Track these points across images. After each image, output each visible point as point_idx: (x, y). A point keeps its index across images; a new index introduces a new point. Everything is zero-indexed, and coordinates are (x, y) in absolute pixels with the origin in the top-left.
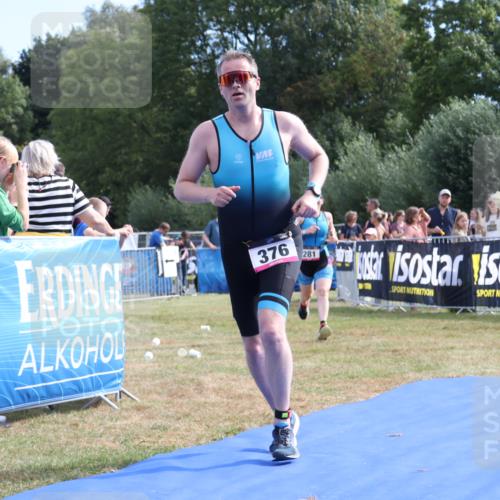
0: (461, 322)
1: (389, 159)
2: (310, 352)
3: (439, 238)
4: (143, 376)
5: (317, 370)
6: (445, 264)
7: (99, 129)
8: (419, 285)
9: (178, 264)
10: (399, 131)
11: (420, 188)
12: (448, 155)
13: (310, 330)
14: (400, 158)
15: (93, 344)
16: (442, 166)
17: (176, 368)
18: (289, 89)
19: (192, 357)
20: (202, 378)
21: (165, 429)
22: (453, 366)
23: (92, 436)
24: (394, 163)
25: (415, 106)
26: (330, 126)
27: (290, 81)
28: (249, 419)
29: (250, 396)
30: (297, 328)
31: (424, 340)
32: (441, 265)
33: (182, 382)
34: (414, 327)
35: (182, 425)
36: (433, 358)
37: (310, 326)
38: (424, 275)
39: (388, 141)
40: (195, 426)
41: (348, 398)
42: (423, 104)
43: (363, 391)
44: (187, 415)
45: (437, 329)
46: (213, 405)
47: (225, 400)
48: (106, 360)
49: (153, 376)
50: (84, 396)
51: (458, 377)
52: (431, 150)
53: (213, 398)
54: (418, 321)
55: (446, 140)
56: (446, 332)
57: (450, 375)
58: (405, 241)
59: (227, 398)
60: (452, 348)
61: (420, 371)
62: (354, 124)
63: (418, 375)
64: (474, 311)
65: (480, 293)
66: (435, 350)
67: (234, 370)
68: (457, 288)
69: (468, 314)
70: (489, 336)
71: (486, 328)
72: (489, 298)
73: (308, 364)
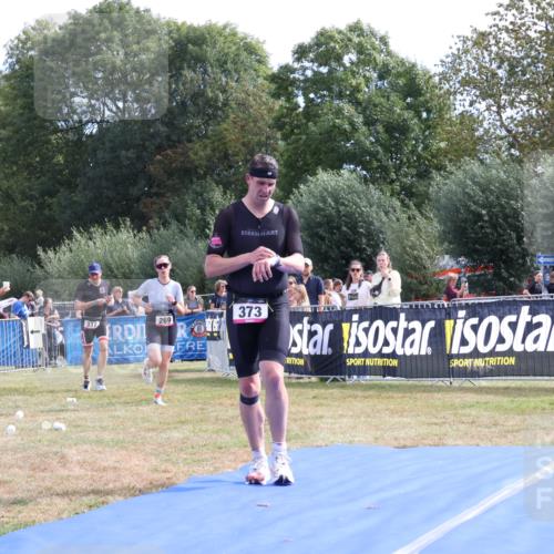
0: (330, 391)
2: (177, 422)
4: (5, 450)
5: (185, 441)
6: (315, 332)
9: (44, 335)
12: (320, 225)
13: (178, 400)
16: (314, 235)
17: (40, 441)
18: (158, 158)
19: (57, 430)
20: (66, 451)
22: (321, 436)
25: (286, 176)
26: (201, 194)
27: (160, 148)
29: (115, 468)
33: (45, 455)
36: (302, 427)
37: (178, 397)
38: (294, 344)
40: (57, 500)
42: (293, 174)
43: (230, 461)
45: (307, 398)
46: (77, 478)
47: (89, 473)
49: (15, 450)
51: (326, 446)
55: (317, 210)
56: (315, 401)
57: (319, 444)
59: (92, 470)
60: (321, 417)
62: (225, 193)
64: (344, 380)
65: (350, 362)
66: (304, 419)
67: (99, 442)
68: (327, 356)
69: (337, 383)
70: (358, 405)
71: (356, 397)
72: (359, 367)
73: (176, 435)
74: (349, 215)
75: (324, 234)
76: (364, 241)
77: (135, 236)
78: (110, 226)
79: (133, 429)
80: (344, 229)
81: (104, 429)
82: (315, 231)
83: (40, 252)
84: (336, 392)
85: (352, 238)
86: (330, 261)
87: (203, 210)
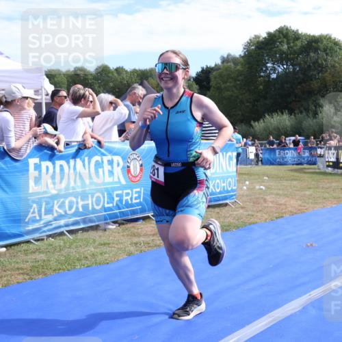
2: (307, 188)
4: (243, 196)
5: (311, 195)
7: (224, 102)
15: (224, 182)
17: (255, 193)
18: (299, 87)
19: (261, 189)
20: (265, 197)
21: (253, 216)
23: (225, 217)
26: (315, 101)
27: (300, 83)
28: (285, 213)
29: (285, 204)
33: (258, 198)
35: (259, 214)
40: (264, 215)
44: (260, 211)
46: (271, 207)
47: (275, 205)
48: (230, 189)
49: (247, 196)
50: (221, 202)
53: (270, 205)
67: (278, 194)
73: (307, 193)
77: (289, 117)
78: (279, 113)
79: (290, 190)
81: (279, 189)
83: (252, 123)
87: (316, 107)
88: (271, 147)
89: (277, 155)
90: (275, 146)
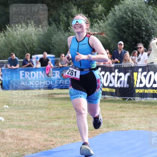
0: (128, 104)
1: (95, 26)
2: (56, 118)
3: (118, 64)
5: (60, 127)
6: (121, 77)
8: (108, 87)
10: (99, 13)
11: (109, 41)
12: (124, 25)
13: (56, 108)
14: (100, 26)
16: (121, 30)
20: (4, 130)
22: (124, 125)
24: (97, 29)
25: (107, 1)
26: (67, 10)
28: (27, 150)
29: (28, 139)
30: (50, 107)
31: (110, 113)
32: (119, 78)
34: (105, 106)
36: (115, 121)
37: (56, 106)
38: (111, 82)
39: (94, 18)
41: (75, 141)
45: (117, 108)
46: (10, 143)
47: (16, 141)
51: (126, 130)
52: (115, 23)
54: (107, 104)
55: (122, 18)
56: (121, 109)
57: (123, 129)
58: (102, 66)
59: (17, 140)
60: (124, 117)
61: (108, 127)
62: (78, 9)
63: (108, 129)
64: (134, 99)
65: (137, 91)
66: (116, 118)
67: (20, 127)
68: (126, 88)
69: (131, 101)
70: (141, 111)
71: (140, 108)
72: (141, 93)
73: (56, 124)
74: (138, 21)
75: (125, 30)
76: (144, 33)
77: (35, 29)
78: (24, 25)
79: (35, 121)
80: (135, 27)
81: (22, 120)
82: (121, 28)
84: (131, 105)
85: (138, 32)
86: (128, 43)
87: (68, 17)
88: (13, 67)
89: (21, 77)
90: (18, 66)
